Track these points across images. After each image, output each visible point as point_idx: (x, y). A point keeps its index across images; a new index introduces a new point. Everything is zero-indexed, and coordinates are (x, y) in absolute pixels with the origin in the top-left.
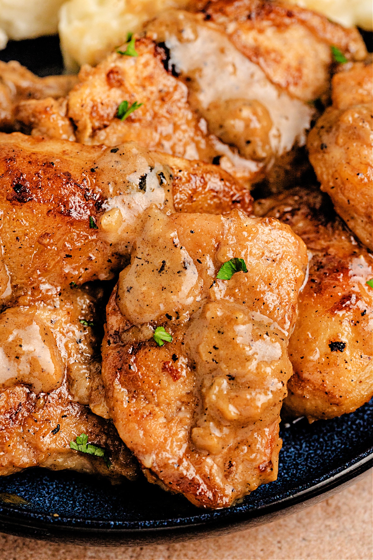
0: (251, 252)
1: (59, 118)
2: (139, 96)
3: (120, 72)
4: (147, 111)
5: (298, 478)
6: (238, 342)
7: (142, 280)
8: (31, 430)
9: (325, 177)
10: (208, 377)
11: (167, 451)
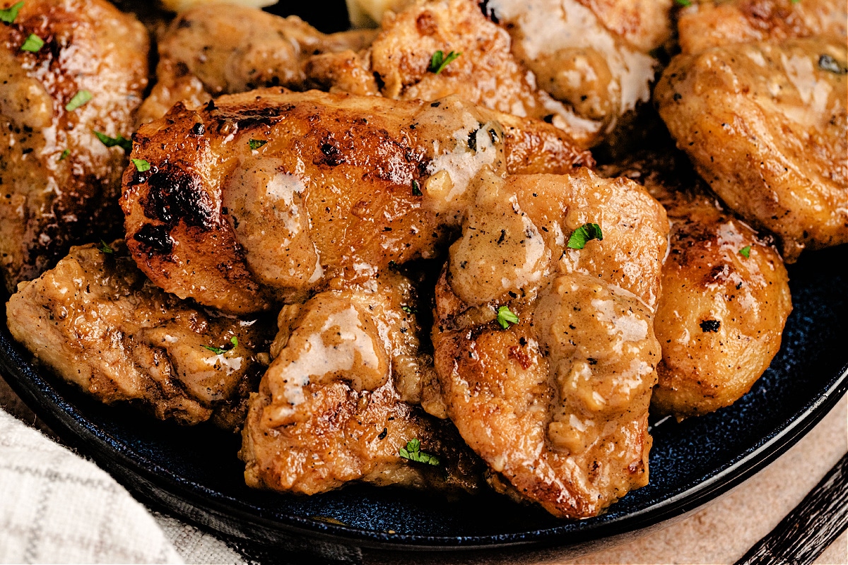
0: (605, 218)
1: (363, 72)
2: (455, 45)
3: (432, 16)
4: (465, 63)
5: (669, 485)
6: (599, 319)
7: (479, 252)
8: (355, 435)
9: (682, 133)
10: (564, 361)
11: (521, 451)
